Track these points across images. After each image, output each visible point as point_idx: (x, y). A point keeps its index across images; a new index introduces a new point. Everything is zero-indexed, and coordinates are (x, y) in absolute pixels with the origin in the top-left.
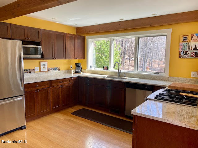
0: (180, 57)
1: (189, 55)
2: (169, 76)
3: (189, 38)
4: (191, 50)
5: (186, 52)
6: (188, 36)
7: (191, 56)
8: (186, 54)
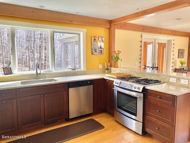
0: (92, 54)
1: (98, 52)
2: (86, 70)
3: (97, 39)
4: (99, 48)
5: (96, 50)
6: (96, 37)
7: (99, 53)
8: (96, 51)
